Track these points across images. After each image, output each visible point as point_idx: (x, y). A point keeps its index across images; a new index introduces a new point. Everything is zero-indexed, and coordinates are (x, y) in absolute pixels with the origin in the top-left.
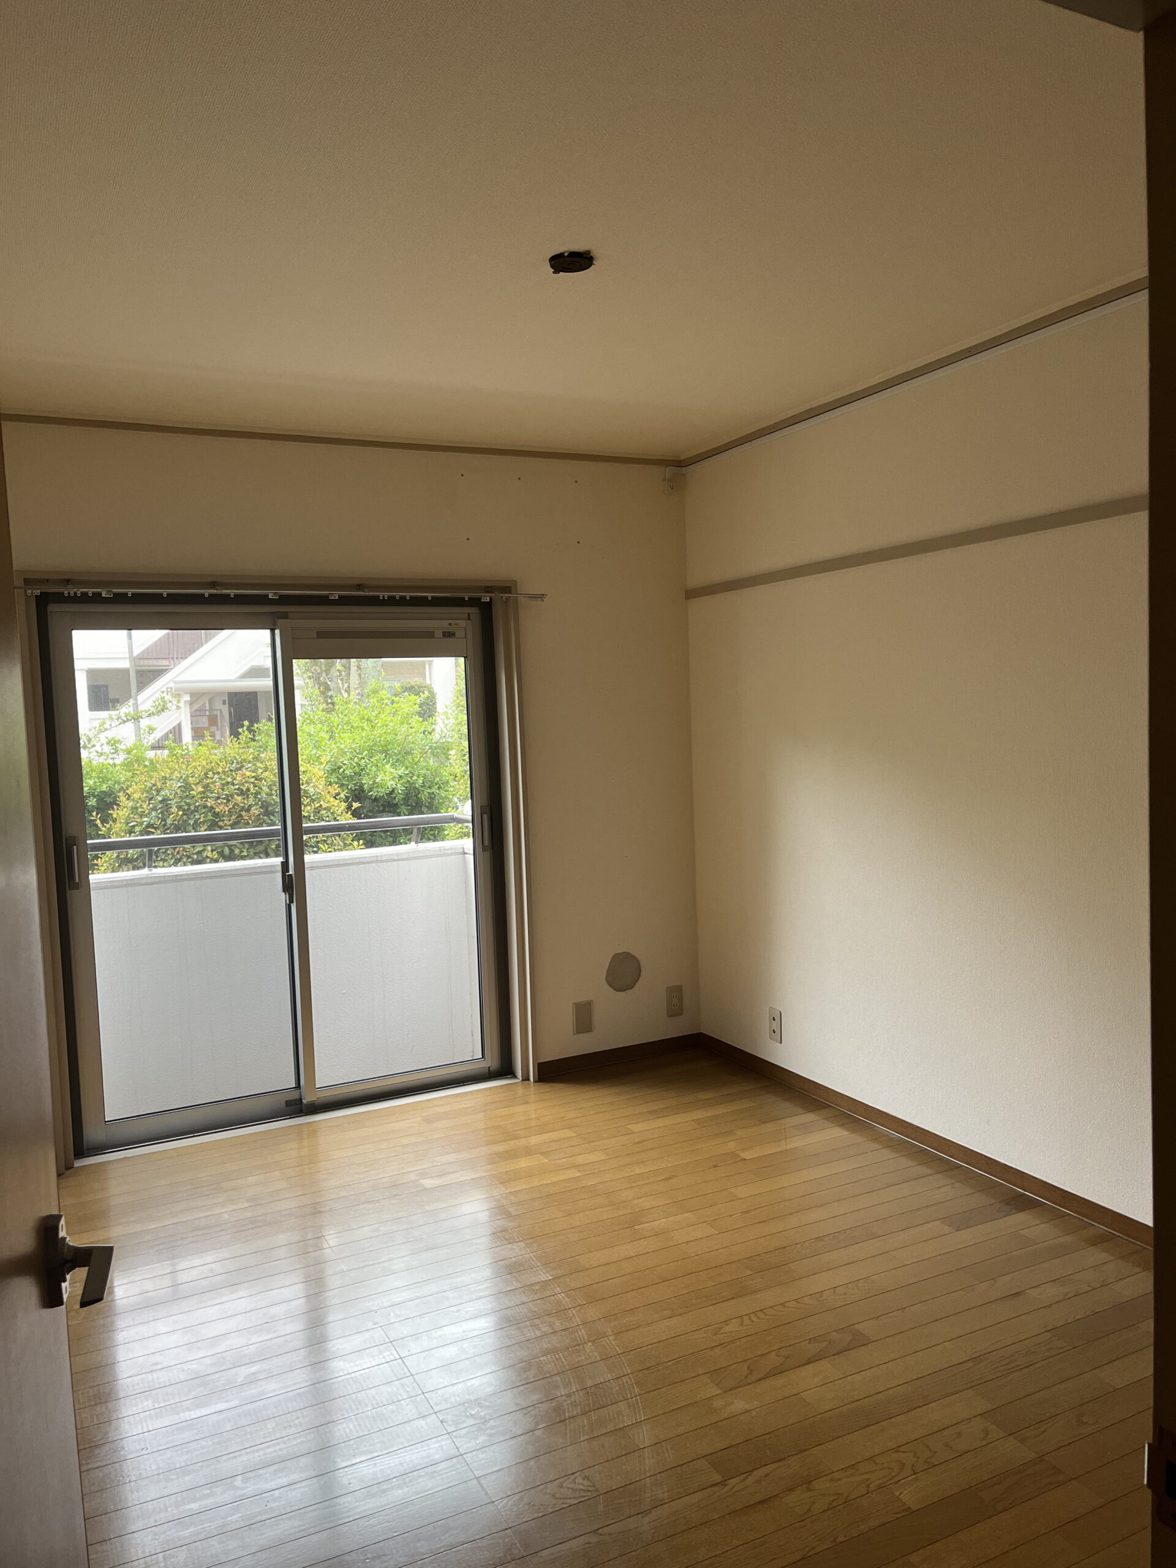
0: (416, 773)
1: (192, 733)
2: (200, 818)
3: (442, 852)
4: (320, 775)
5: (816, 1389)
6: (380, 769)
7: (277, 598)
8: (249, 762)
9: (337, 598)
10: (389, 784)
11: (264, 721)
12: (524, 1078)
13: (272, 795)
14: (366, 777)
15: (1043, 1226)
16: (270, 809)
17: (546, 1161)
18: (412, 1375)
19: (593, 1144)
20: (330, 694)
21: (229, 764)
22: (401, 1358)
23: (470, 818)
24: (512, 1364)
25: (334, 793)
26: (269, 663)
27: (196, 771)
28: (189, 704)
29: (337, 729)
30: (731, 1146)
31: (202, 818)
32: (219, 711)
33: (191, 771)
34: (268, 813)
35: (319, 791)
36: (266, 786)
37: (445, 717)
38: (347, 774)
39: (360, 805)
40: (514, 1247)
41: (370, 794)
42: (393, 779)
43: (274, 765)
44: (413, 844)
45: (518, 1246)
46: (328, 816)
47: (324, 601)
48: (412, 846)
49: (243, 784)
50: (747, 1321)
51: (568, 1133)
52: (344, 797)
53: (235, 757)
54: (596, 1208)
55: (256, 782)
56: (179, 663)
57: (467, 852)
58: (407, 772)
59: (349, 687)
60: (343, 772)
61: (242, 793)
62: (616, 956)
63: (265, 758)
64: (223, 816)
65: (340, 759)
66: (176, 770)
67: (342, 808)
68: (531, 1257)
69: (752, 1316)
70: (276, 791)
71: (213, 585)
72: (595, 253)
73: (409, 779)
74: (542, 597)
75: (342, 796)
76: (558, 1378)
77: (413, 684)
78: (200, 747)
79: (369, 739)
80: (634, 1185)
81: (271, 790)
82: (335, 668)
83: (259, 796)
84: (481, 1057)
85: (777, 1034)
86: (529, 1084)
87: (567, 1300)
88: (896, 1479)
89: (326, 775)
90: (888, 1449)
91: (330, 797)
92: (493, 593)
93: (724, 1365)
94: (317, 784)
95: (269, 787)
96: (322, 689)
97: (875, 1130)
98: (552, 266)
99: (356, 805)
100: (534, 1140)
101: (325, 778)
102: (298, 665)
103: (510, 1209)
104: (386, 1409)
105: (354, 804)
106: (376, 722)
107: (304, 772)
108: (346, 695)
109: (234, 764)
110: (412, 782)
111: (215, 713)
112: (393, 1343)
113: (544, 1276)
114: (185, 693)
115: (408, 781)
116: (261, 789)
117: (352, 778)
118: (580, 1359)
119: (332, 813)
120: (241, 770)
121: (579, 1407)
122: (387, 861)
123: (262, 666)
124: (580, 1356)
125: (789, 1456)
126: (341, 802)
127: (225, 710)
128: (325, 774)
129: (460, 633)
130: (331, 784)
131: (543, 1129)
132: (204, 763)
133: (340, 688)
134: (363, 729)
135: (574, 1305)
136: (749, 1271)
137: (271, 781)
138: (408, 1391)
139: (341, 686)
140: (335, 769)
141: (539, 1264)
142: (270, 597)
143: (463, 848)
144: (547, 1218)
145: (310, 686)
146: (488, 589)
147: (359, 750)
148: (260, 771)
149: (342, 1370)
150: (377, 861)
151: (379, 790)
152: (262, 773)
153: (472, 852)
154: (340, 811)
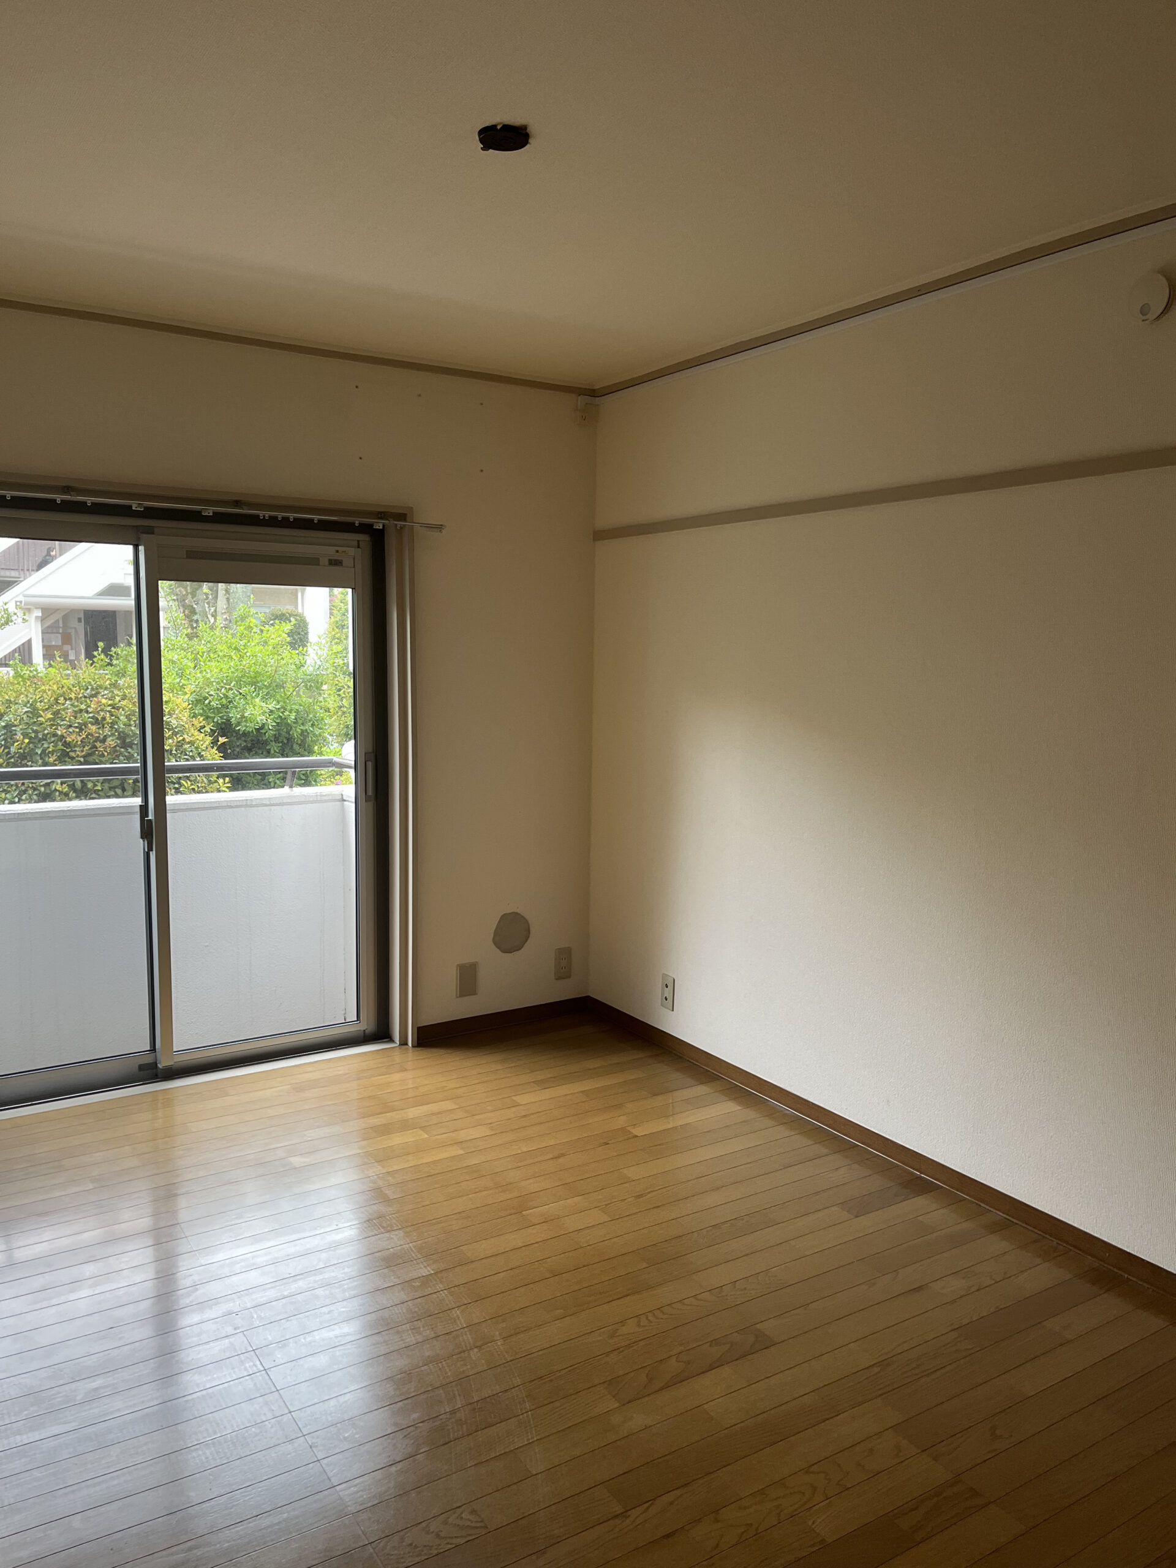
0: (289, 708)
1: (43, 651)
2: (49, 747)
3: (319, 798)
4: (184, 706)
5: (720, 1400)
6: (250, 702)
7: (142, 509)
8: (106, 688)
9: (211, 514)
10: (258, 719)
11: (122, 645)
12: (402, 1043)
13: (130, 725)
14: (234, 710)
15: (942, 1211)
16: (128, 740)
17: (426, 1136)
18: (278, 1390)
19: (477, 1117)
20: (195, 618)
21: (83, 689)
22: (265, 1370)
23: (353, 763)
24: (390, 1376)
25: (198, 726)
26: (130, 581)
27: (45, 695)
28: (40, 620)
29: (202, 657)
30: (622, 1121)
31: (51, 747)
32: (73, 630)
33: (40, 696)
34: (125, 745)
35: (182, 723)
36: (124, 715)
37: (318, 648)
38: (213, 705)
39: (226, 740)
40: (392, 1236)
41: (238, 728)
42: (264, 713)
43: (134, 693)
44: (286, 788)
45: (396, 1235)
46: (192, 751)
47: (195, 517)
48: (286, 790)
49: (98, 712)
50: (644, 1322)
51: (448, 1105)
52: (209, 731)
53: (90, 683)
54: (480, 1191)
55: (113, 710)
56: (30, 575)
57: (347, 799)
58: (277, 707)
59: (215, 611)
60: (209, 703)
61: (96, 722)
62: (504, 917)
63: (124, 685)
64: (75, 746)
65: (206, 689)
66: (22, 693)
67: (207, 743)
68: (410, 1247)
69: (650, 1315)
70: (135, 721)
71: (66, 489)
72: (533, 130)
73: (281, 715)
74: (440, 527)
75: (207, 729)
76: (441, 1391)
77: (284, 612)
78: (50, 669)
79: (237, 670)
80: (520, 1164)
81: (130, 720)
82: (202, 590)
83: (116, 726)
84: (356, 1019)
85: (669, 1002)
86: (407, 1049)
87: (451, 1298)
88: (808, 1506)
89: (190, 706)
90: (798, 1470)
91: (194, 730)
92: (387, 520)
93: (621, 1372)
94: (180, 715)
95: (128, 717)
96: (187, 612)
97: (768, 1105)
98: (481, 141)
99: (222, 740)
100: (413, 1112)
101: (189, 709)
102: (164, 586)
103: (387, 1192)
104: (247, 1432)
105: (220, 738)
106: (246, 651)
107: (166, 702)
108: (212, 620)
109: (89, 690)
110: (283, 717)
111: (69, 631)
112: (256, 1351)
113: (425, 1271)
114: (36, 608)
115: (281, 717)
116: (118, 718)
117: (218, 710)
118: (465, 1368)
119: (197, 748)
120: (96, 697)
121: (464, 1426)
122: (257, 806)
123: (122, 584)
124: (466, 1365)
125: (694, 1480)
126: (206, 735)
127: (81, 627)
128: (189, 704)
129: (348, 562)
130: (195, 716)
131: (421, 1100)
132: (55, 687)
133: (207, 612)
134: (231, 658)
135: (458, 1304)
136: (645, 1264)
137: (130, 710)
138: (273, 1410)
139: (207, 610)
140: (199, 701)
141: (419, 1256)
142: (134, 508)
143: (342, 795)
144: (428, 1203)
145: (174, 610)
146: (382, 515)
147: (227, 680)
148: (118, 699)
149: (198, 1385)
150: (247, 806)
151: (248, 725)
152: (120, 701)
153: (354, 800)
154: (205, 746)
